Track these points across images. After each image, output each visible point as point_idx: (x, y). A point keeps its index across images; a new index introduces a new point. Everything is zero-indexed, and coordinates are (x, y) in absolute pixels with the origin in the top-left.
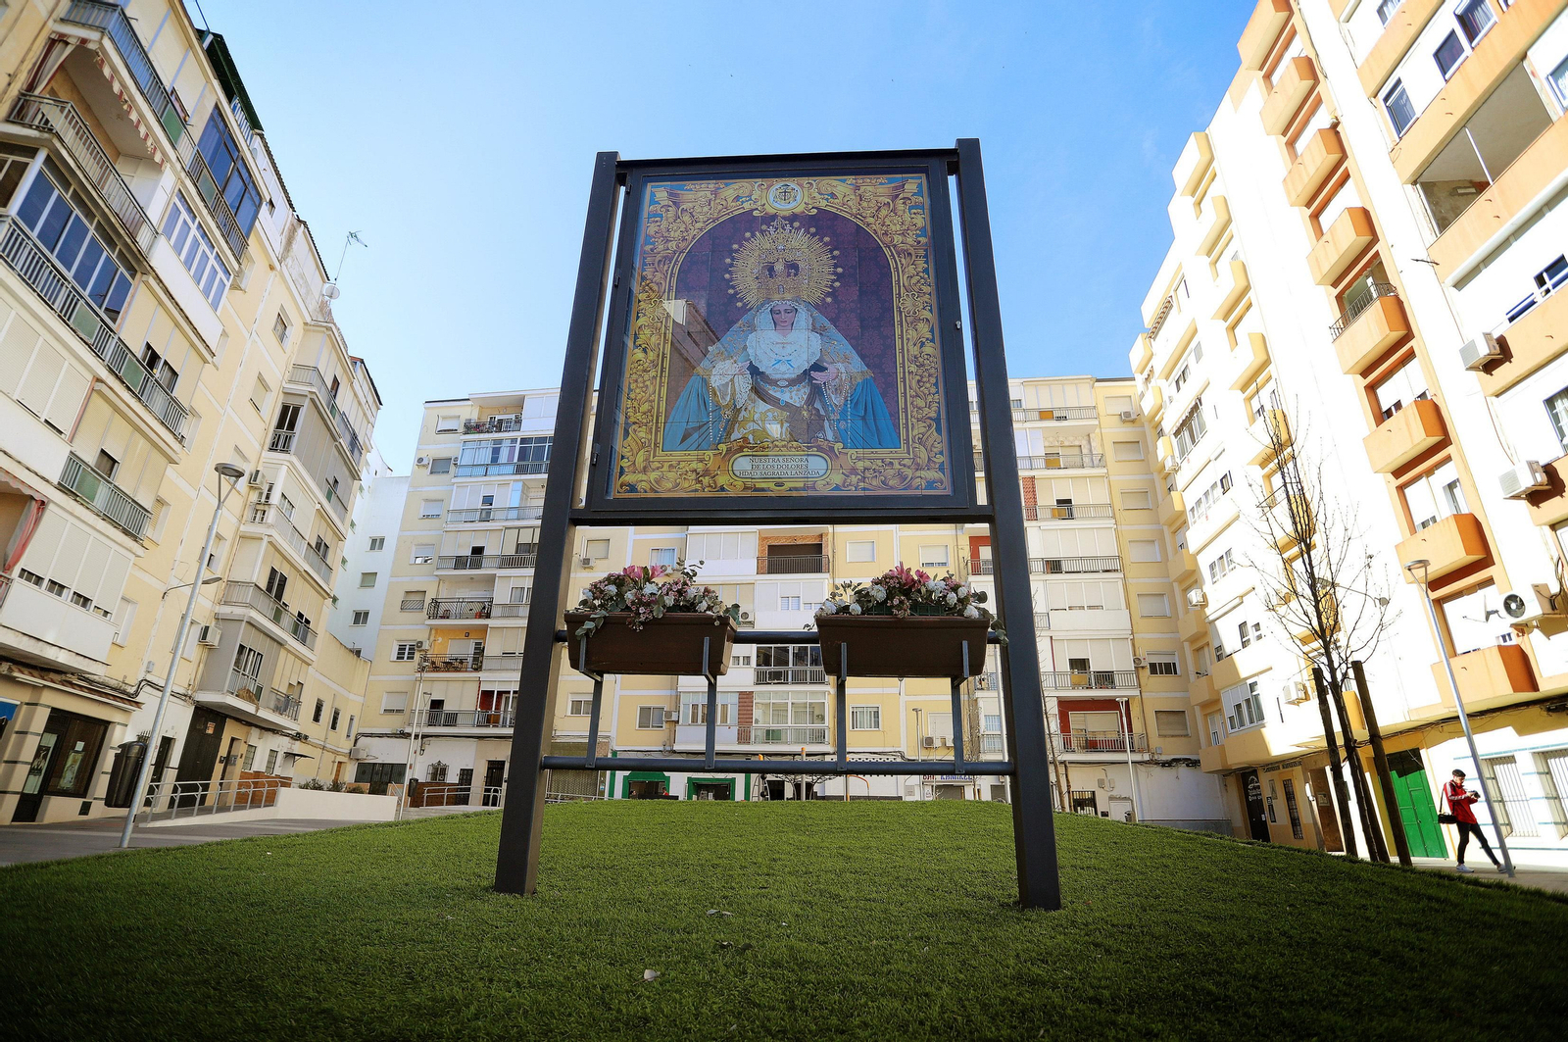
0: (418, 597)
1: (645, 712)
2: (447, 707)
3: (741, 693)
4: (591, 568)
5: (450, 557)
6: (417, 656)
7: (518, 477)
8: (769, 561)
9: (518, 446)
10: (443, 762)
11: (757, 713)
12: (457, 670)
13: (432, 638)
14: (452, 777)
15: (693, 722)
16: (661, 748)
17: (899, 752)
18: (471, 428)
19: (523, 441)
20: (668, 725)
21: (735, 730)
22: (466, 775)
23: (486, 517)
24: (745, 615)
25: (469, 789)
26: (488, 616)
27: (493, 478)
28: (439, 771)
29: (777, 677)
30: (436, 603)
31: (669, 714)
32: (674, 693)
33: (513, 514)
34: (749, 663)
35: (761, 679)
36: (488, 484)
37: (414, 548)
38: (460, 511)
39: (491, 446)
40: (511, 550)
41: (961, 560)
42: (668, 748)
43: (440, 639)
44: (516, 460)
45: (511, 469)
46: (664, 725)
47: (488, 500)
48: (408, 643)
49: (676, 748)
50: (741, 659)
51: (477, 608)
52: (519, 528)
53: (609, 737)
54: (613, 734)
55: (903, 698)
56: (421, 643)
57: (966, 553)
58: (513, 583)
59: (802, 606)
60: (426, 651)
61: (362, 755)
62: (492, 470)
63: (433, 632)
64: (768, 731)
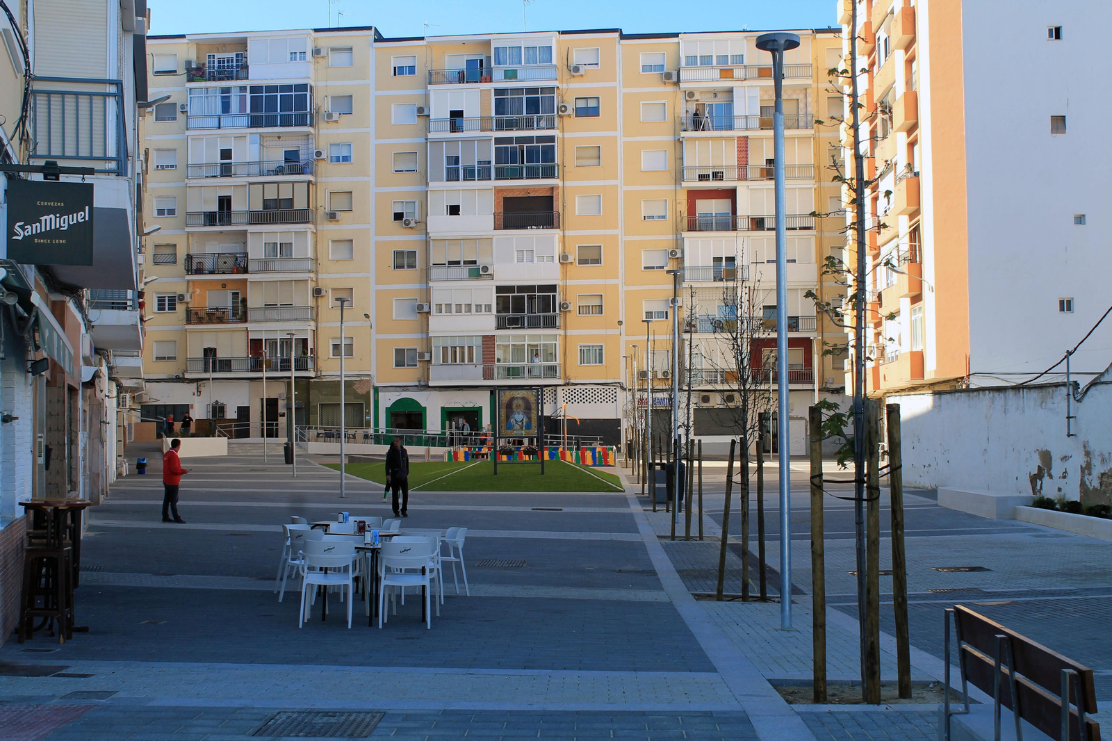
0: (168, 251)
1: (400, 352)
2: (221, 355)
3: (484, 337)
4: (338, 221)
5: (199, 214)
6: (180, 308)
7: (254, 130)
8: (504, 217)
9: (248, 96)
10: (221, 401)
11: (498, 353)
12: (221, 320)
13: (191, 290)
14: (231, 414)
15: (443, 362)
16: (417, 384)
17: (619, 383)
18: (196, 73)
19: (254, 89)
20: (421, 364)
21: (480, 368)
22: (244, 412)
23: (226, 171)
24: (485, 269)
25: (249, 425)
26: (245, 271)
27: (228, 131)
28: (218, 409)
29: (515, 323)
30: (189, 258)
31: (422, 355)
32: (425, 337)
33: (255, 169)
34: (490, 310)
35: (501, 325)
36: (223, 136)
37: (154, 200)
38: (200, 166)
39: (219, 95)
40: (259, 207)
41: (678, 214)
42: (423, 383)
43: (198, 291)
44: (248, 111)
45: (244, 121)
46: (418, 364)
47: (226, 154)
48: (167, 295)
49: (431, 384)
50: (483, 307)
51: (230, 262)
52: (263, 183)
53: (370, 375)
54: (373, 372)
55: (624, 338)
56: (182, 296)
57: (684, 207)
58: (264, 239)
59: (535, 259)
60: (187, 303)
61: (145, 399)
62: (224, 121)
63: (191, 284)
64: (509, 369)
